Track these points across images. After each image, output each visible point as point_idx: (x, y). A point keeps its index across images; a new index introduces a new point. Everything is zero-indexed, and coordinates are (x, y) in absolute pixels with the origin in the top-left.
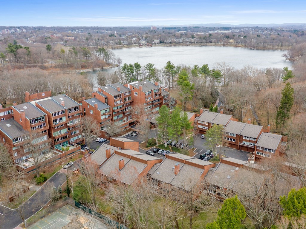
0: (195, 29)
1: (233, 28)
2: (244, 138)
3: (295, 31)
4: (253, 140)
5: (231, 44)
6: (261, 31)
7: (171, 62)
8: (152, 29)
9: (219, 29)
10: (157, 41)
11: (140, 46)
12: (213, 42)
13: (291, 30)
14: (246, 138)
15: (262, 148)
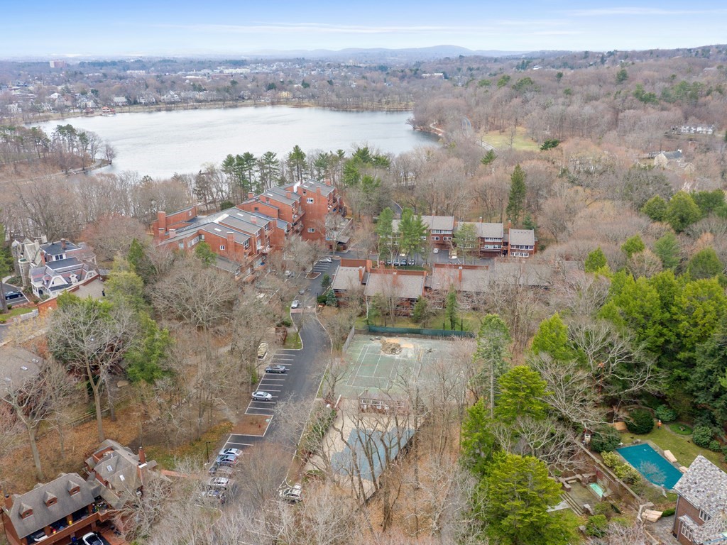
0: (166, 66)
1: (252, 62)
2: (486, 241)
3: (383, 68)
4: (498, 241)
5: (286, 102)
6: (320, 70)
7: (300, 147)
8: (52, 65)
9: (221, 63)
10: (122, 99)
11: (87, 113)
12: (246, 98)
13: (373, 65)
14: (489, 241)
15: (517, 246)
